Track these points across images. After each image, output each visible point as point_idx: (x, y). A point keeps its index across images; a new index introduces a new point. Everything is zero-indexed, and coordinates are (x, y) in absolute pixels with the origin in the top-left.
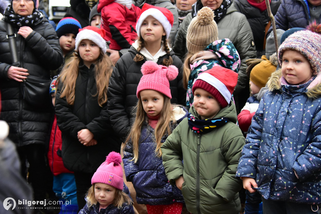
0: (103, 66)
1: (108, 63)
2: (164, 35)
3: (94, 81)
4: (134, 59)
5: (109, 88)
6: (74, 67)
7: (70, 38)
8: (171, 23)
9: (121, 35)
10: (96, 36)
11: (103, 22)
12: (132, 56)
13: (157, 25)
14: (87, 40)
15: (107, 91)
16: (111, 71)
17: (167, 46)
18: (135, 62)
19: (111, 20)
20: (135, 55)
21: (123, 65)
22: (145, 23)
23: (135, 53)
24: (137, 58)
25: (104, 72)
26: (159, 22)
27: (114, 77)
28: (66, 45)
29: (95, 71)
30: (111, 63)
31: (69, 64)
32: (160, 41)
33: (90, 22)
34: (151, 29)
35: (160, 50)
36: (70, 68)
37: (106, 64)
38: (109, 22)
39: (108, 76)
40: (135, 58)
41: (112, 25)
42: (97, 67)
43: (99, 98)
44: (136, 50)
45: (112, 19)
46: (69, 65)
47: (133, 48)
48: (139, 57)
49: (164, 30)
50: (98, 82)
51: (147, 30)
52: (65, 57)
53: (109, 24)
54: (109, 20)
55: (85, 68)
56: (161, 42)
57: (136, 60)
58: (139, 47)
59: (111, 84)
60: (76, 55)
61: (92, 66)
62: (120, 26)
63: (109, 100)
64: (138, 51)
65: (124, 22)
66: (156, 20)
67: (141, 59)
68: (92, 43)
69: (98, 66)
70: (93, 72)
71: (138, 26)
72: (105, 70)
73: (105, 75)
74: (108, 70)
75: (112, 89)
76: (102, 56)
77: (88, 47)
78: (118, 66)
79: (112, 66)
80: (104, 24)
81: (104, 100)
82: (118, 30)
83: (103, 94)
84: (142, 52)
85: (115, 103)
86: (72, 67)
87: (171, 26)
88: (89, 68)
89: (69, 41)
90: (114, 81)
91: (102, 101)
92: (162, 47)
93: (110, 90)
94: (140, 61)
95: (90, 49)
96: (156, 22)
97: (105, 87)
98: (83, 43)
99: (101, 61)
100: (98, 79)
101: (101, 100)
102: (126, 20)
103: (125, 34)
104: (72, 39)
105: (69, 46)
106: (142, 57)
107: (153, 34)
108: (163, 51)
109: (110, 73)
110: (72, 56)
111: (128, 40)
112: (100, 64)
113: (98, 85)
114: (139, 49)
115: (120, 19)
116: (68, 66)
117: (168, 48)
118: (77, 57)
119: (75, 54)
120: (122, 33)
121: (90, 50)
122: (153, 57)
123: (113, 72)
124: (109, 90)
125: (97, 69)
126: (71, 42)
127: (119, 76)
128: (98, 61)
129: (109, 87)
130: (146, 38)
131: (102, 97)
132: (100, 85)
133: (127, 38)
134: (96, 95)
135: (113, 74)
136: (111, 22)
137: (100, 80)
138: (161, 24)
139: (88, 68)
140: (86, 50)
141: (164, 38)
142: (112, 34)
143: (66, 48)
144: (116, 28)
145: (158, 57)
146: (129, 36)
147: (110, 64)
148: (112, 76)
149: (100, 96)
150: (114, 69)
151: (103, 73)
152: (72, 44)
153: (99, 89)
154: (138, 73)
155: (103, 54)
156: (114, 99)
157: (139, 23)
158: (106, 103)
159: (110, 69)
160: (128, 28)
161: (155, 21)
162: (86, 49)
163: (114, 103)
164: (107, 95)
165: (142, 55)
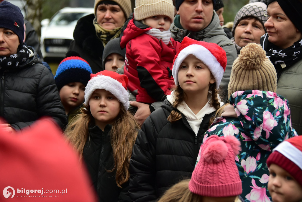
0: (124, 129)
1: (130, 124)
2: (212, 82)
3: (111, 150)
4: (168, 118)
5: (131, 160)
6: (81, 128)
7: (76, 90)
8: (223, 64)
9: (153, 81)
10: (116, 85)
11: (128, 63)
12: (165, 114)
13: (201, 68)
14: (103, 90)
15: (128, 165)
16: (136, 135)
17: (216, 99)
18: (170, 122)
19: (139, 60)
20: (170, 112)
21: (152, 126)
22: (184, 66)
23: (169, 108)
24: (173, 116)
25: (125, 136)
26: (205, 65)
27: (139, 144)
28: (70, 99)
29: (112, 136)
30: (136, 124)
31: (74, 124)
32: (207, 91)
33: (103, 64)
34: (193, 74)
35: (207, 105)
36: (76, 131)
37: (128, 125)
38: (137, 62)
39: (131, 142)
40: (170, 116)
41: (141, 67)
42: (114, 129)
43: (117, 176)
44: (171, 104)
45: (141, 59)
46: (74, 126)
47: (167, 102)
48: (175, 115)
49: (212, 76)
50: (116, 151)
51: (187, 76)
52: (69, 114)
53: (137, 65)
54: (137, 60)
55: (98, 130)
56: (208, 94)
57: (170, 120)
58: (176, 100)
59: (134, 154)
60: (85, 112)
61: (108, 128)
62: (153, 69)
63: (131, 177)
64: (174, 106)
65: (158, 62)
66: (200, 61)
67: (177, 118)
68: (110, 96)
69: (116, 127)
70: (109, 136)
71: (175, 69)
72: (126, 133)
73: (127, 141)
74: (131, 134)
75: (135, 161)
76: (123, 113)
77: (103, 101)
78: (145, 128)
79: (137, 127)
80: (129, 65)
81: (125, 178)
82: (150, 75)
83: (123, 169)
84: (180, 109)
85: (139, 183)
86: (79, 128)
87: (223, 70)
88: (103, 131)
89: (74, 94)
90: (139, 150)
91: (122, 179)
92: (210, 101)
93: (133, 163)
94: (177, 121)
95: (106, 103)
96: (199, 65)
97: (127, 159)
98: (97, 94)
99: (121, 121)
100: (116, 147)
101: (120, 178)
102: (161, 60)
103: (159, 80)
104: (79, 90)
105: (75, 100)
106: (180, 115)
107: (195, 82)
108: (210, 107)
109: (134, 138)
110: (80, 113)
111: (163, 89)
112: (119, 126)
113: (116, 155)
114: (176, 103)
115: (152, 59)
116: (73, 128)
117: (217, 103)
118: (85, 115)
119: (84, 110)
120: (155, 78)
121: (106, 105)
122: (196, 116)
123: (138, 137)
124: (131, 162)
125: (114, 133)
126: (77, 95)
127: (146, 143)
128: (117, 121)
129: (131, 158)
130: (186, 87)
131: (122, 174)
132: (119, 156)
133: (163, 85)
134: (113, 170)
135: (138, 140)
136: (139, 61)
137: (120, 148)
138: (207, 67)
139: (101, 131)
140: (100, 105)
141: (212, 86)
142: (140, 80)
143: (71, 103)
144: (147, 71)
145: (203, 116)
146: (165, 83)
147: (134, 125)
148: (136, 143)
149: (119, 172)
150: (139, 133)
151: (124, 138)
152: (79, 97)
153: (117, 161)
154: (174, 139)
155: (124, 112)
156: (138, 176)
157: (175, 65)
158: (128, 182)
159: (134, 132)
160: (164, 72)
161: (198, 62)
162: (100, 103)
163: (138, 181)
164: (129, 170)
165: (180, 112)
